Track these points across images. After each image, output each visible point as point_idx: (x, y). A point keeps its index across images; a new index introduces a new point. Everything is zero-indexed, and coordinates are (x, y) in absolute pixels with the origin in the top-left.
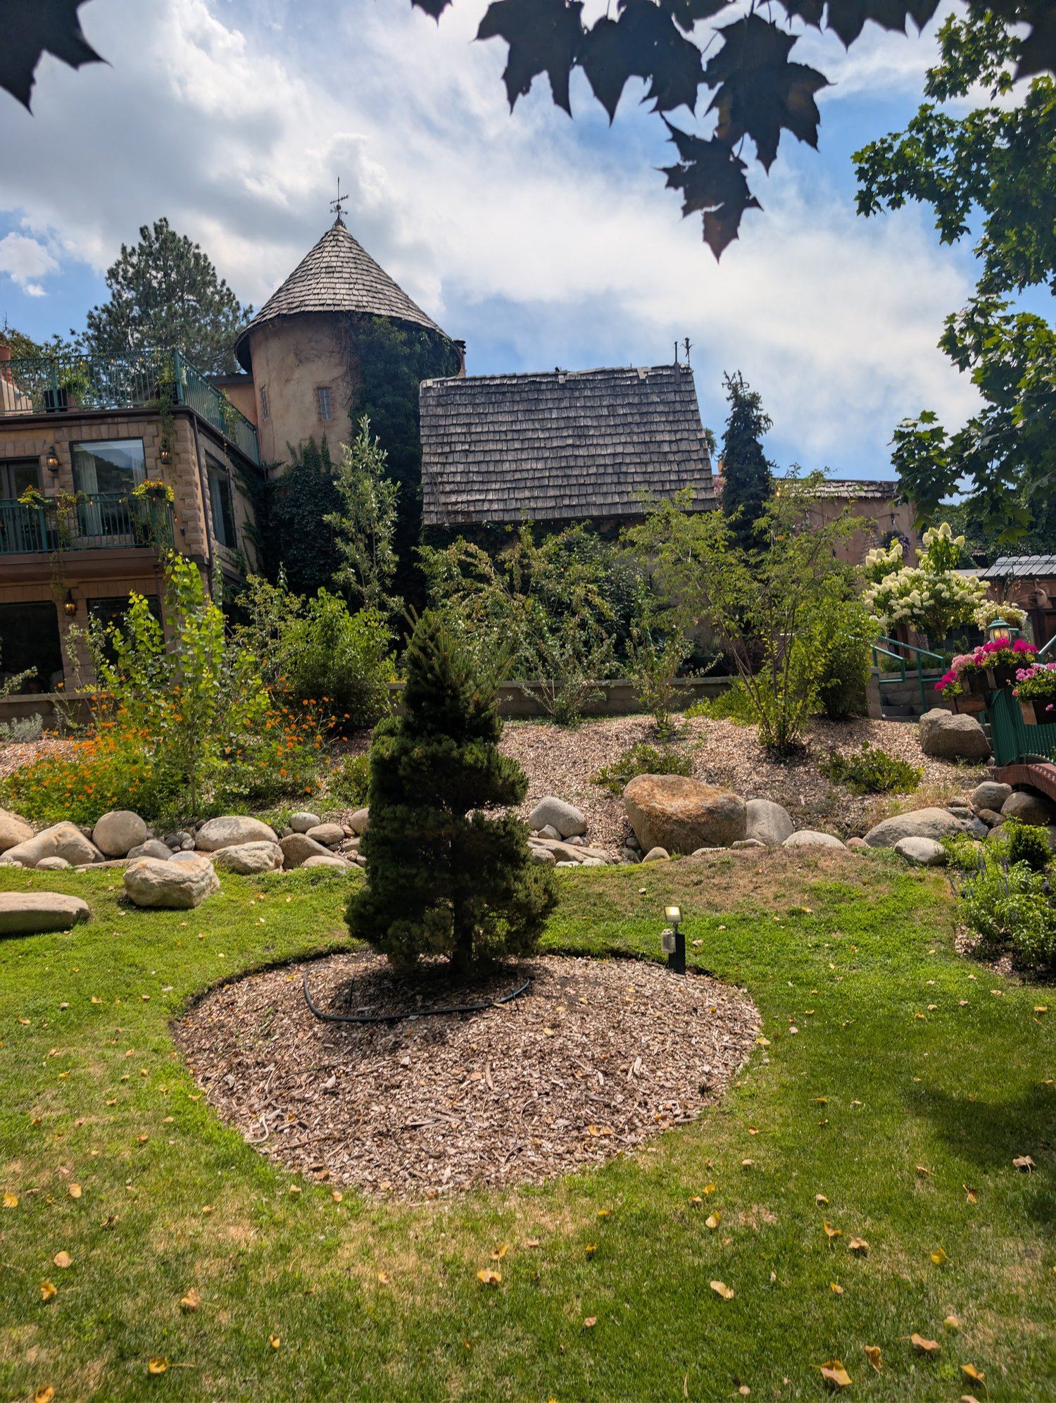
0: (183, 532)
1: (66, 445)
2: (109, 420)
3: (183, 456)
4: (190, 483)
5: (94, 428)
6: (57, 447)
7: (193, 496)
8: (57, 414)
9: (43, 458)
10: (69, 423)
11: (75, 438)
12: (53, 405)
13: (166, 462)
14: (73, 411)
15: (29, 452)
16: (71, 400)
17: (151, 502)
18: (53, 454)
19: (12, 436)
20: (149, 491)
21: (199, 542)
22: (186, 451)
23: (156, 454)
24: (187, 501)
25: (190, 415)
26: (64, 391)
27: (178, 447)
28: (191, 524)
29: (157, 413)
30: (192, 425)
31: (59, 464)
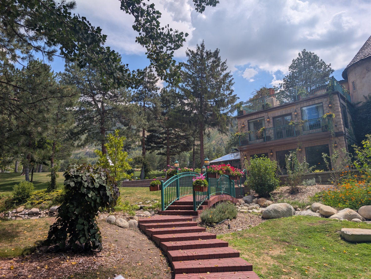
0: (336, 126)
1: (299, 109)
2: (312, 100)
3: (336, 105)
4: (338, 112)
5: (308, 103)
6: (297, 110)
7: (339, 115)
8: (297, 101)
9: (293, 113)
10: (300, 103)
11: (302, 106)
12: (296, 99)
13: (330, 107)
14: (301, 100)
15: (289, 112)
16: (301, 97)
17: (328, 119)
18: (296, 111)
19: (285, 109)
20: (328, 116)
21: (341, 128)
22: (337, 103)
23: (327, 106)
24: (337, 117)
25: (337, 93)
26: (299, 95)
27: (334, 103)
28: (339, 123)
29: (328, 95)
30: (338, 96)
31: (297, 114)
